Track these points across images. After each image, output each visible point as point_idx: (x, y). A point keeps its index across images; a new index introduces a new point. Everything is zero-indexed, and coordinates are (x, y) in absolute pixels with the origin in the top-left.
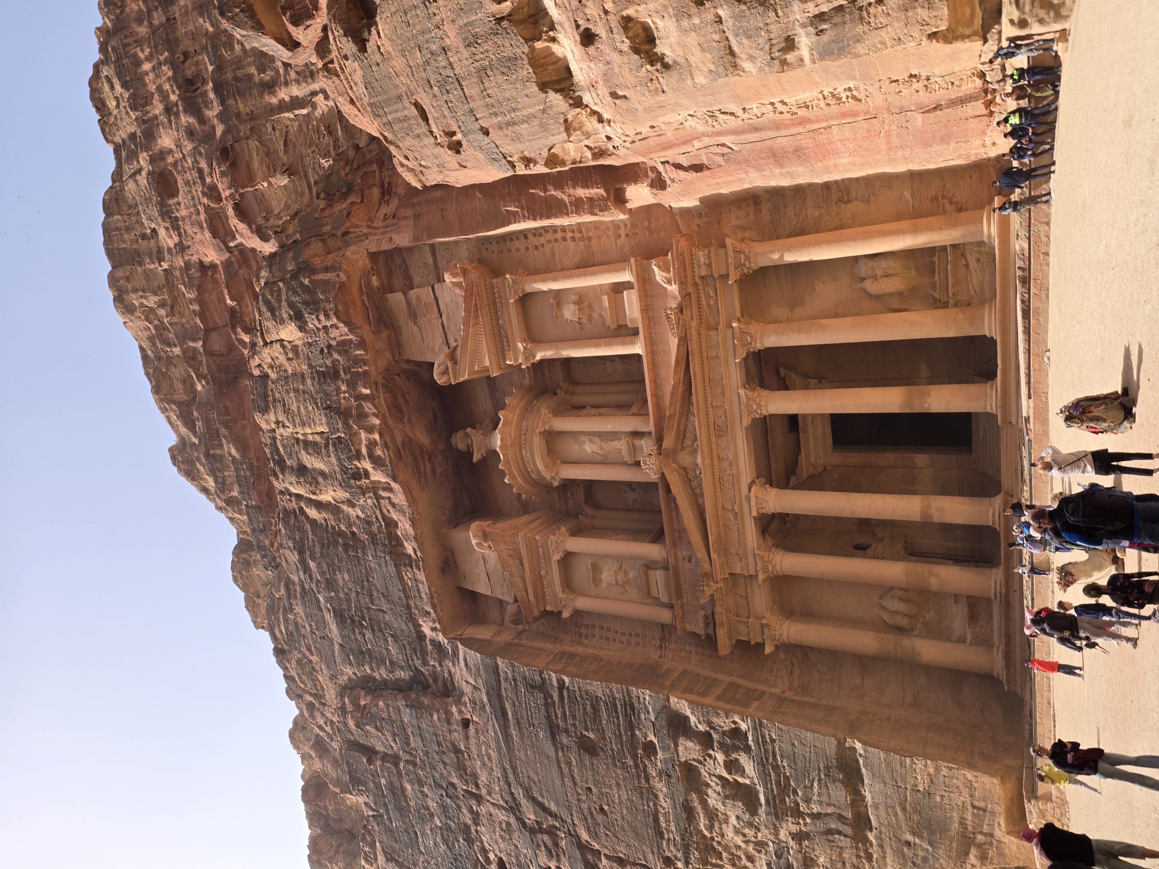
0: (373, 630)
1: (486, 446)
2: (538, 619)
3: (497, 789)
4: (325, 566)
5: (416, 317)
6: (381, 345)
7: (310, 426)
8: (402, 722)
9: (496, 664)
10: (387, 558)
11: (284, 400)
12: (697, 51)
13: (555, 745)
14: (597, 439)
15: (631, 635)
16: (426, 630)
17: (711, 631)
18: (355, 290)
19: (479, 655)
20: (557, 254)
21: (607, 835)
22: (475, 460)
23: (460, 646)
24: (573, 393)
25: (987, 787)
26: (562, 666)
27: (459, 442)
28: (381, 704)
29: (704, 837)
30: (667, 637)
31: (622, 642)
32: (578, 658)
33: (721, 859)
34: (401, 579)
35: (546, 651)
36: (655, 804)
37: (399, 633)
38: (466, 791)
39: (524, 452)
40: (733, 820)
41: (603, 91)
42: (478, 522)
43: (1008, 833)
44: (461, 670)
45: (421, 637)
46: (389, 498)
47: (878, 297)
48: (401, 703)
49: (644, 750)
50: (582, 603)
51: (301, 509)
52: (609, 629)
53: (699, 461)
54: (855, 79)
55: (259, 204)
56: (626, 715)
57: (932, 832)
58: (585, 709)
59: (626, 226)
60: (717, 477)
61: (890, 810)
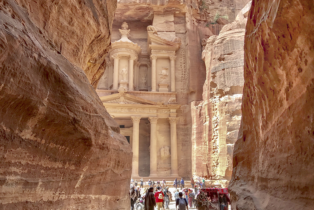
1: (124, 34)
12: (233, 123)
14: (126, 73)
18: (177, 6)
20: (179, 71)
22: (119, 29)
27: (125, 25)
39: (124, 49)
47: (160, 151)
53: (122, 103)
54: (220, 153)
59: (184, 92)
60: (116, 107)
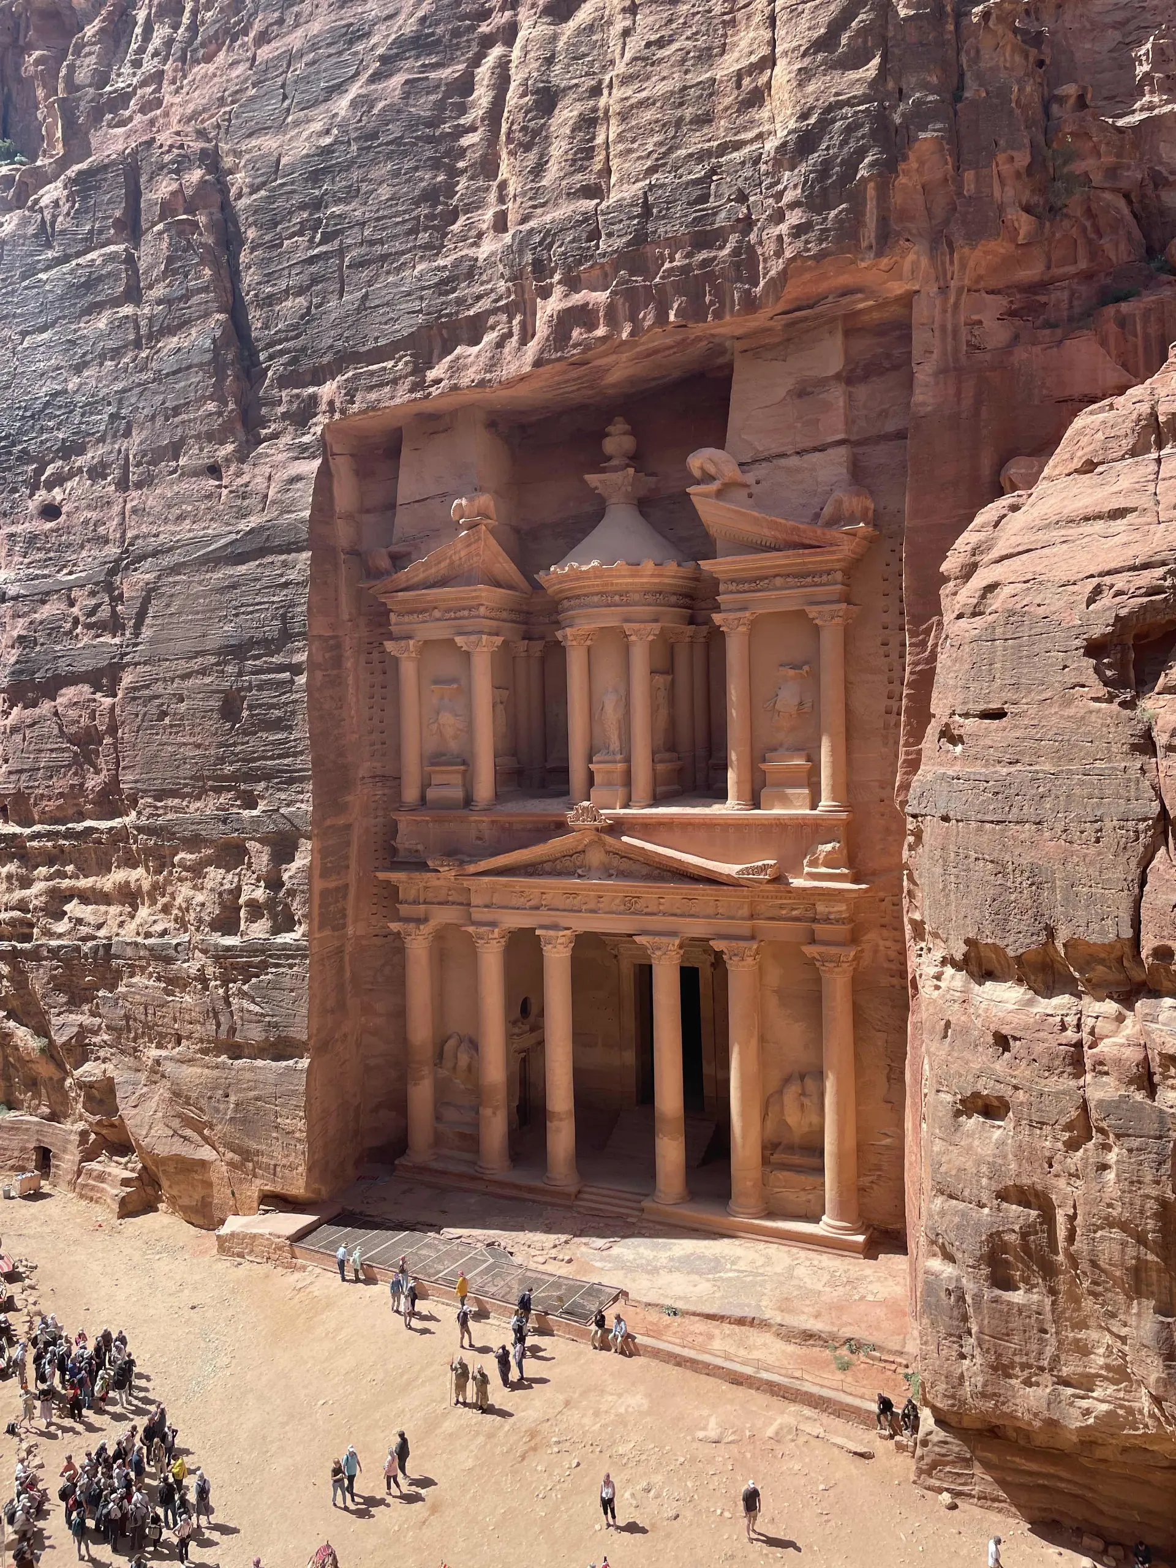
0: (311, 260)
1: (610, 496)
3: (145, 528)
4: (397, 128)
5: (801, 395)
7: (621, 136)
8: (190, 323)
9: (302, 549)
10: (421, 317)
13: (221, 650)
14: (621, 709)
15: (382, 732)
17: (402, 855)
20: (872, 678)
21: (137, 715)
22: (587, 477)
23: (316, 465)
24: (692, 644)
26: (320, 660)
27: (616, 440)
28: (207, 273)
29: (172, 856)
30: (388, 784)
31: (370, 719)
33: (155, 872)
35: (337, 615)
36: (189, 795)
37: (315, 327)
38: (127, 459)
40: (200, 897)
43: (260, 1190)
44: (285, 464)
45: (317, 377)
46: (510, 335)
47: (779, 1099)
49: (245, 792)
50: (408, 670)
51: (492, 41)
52: (383, 698)
57: (243, 1122)
58: (273, 706)
61: (253, 1083)
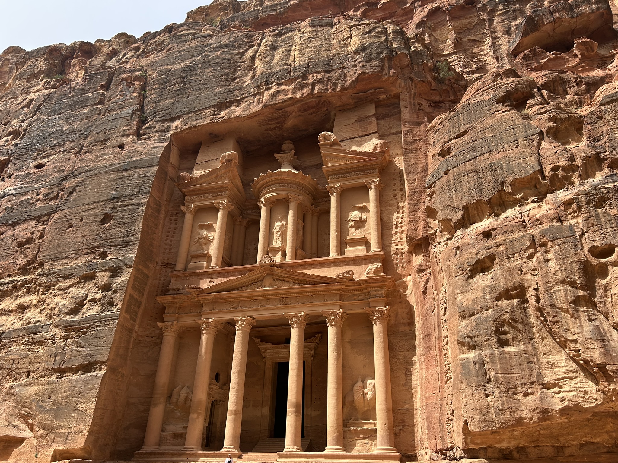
0: (178, 90)
1: (284, 162)
2: (181, 191)
3: (84, 165)
4: (217, 61)
5: (360, 121)
6: (345, 99)
7: (299, 54)
8: (124, 107)
9: (155, 166)
10: (219, 100)
11: (316, 37)
12: (473, 296)
13: (107, 200)
15: (171, 245)
16: (177, 123)
17: (171, 292)
18: (377, 84)
19: (160, 155)
20: (390, 208)
21: (56, 229)
22: (275, 155)
23: (166, 144)
24: (312, 215)
25: (79, 441)
26: (152, 205)
27: (287, 145)
28: (135, 94)
29: (54, 285)
30: (169, 266)
31: (166, 240)
32: (157, 214)
33: (42, 294)
34: (206, 109)
35: (162, 196)
36: (73, 257)
37: (175, 106)
38: (83, 146)
39: (278, 185)
40: (63, 302)
41: (461, 242)
42: (238, 156)
43: (54, 450)
44: (152, 144)
45: (172, 120)
46: (254, 102)
47: (352, 390)
48: (135, 107)
49: (103, 252)
50: (189, 217)
51: (253, 46)
52: (174, 233)
53: (266, 289)
55: (439, 22)
56: (122, 242)
57: (55, 411)
58: (126, 218)
60: (257, 298)
61: (68, 389)
